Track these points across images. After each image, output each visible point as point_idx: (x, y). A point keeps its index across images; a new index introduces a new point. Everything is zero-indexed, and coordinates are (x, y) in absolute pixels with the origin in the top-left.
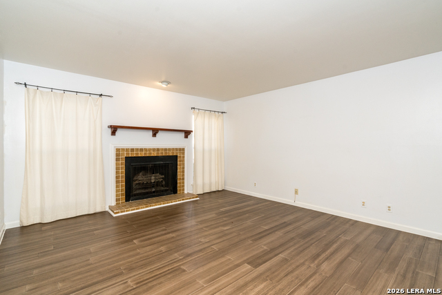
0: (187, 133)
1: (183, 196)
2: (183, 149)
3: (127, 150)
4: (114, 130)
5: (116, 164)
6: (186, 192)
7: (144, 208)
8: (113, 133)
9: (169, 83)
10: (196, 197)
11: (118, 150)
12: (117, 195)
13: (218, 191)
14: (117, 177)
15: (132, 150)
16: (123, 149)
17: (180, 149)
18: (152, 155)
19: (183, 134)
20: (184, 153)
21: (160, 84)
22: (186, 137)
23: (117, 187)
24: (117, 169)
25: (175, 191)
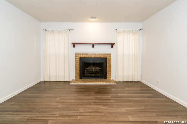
0: (112, 45)
1: (110, 81)
2: (110, 54)
3: (80, 54)
4: (74, 45)
5: (76, 61)
6: (112, 79)
7: (83, 83)
8: (74, 46)
9: (95, 18)
10: (114, 83)
11: (76, 54)
12: (76, 75)
13: (135, 82)
14: (76, 67)
15: (83, 54)
16: (78, 54)
17: (108, 54)
18: (92, 57)
19: (110, 46)
20: (110, 57)
21: (91, 19)
22: (112, 47)
23: (76, 71)
24: (76, 63)
25: (105, 77)
